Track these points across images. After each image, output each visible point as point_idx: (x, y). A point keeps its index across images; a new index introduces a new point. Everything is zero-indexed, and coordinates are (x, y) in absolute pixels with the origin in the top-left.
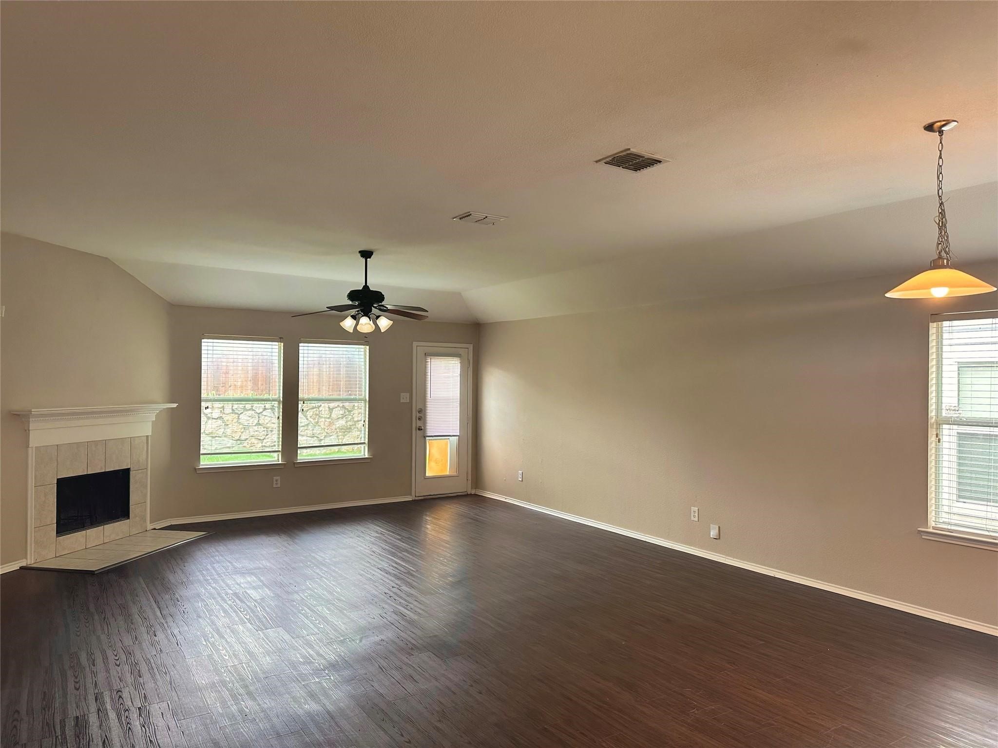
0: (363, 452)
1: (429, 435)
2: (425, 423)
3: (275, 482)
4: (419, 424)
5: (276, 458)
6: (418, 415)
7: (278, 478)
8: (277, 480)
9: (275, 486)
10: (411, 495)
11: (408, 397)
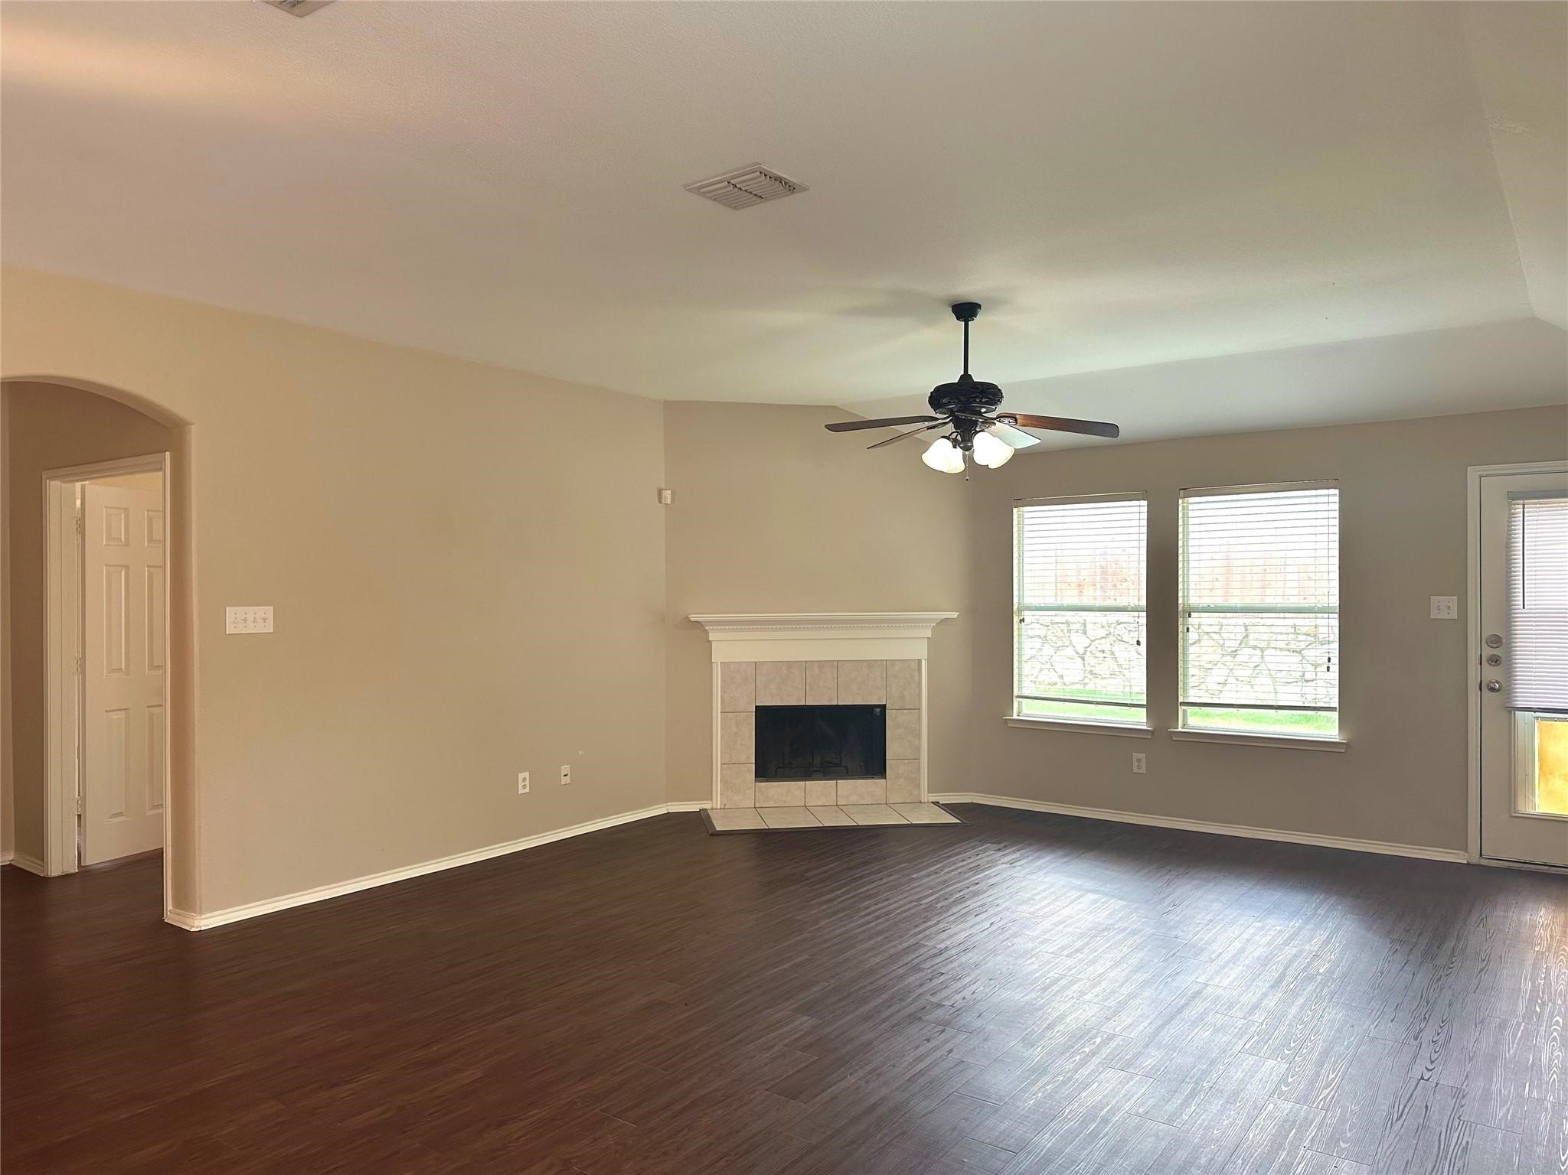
0: (1327, 729)
1: (1520, 704)
2: (1509, 673)
3: (1135, 764)
4: (1491, 674)
5: (1138, 719)
6: (1488, 651)
7: (1142, 756)
8: (1139, 760)
9: (1135, 770)
10: (1466, 850)
11: (1454, 605)
